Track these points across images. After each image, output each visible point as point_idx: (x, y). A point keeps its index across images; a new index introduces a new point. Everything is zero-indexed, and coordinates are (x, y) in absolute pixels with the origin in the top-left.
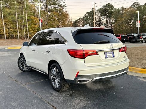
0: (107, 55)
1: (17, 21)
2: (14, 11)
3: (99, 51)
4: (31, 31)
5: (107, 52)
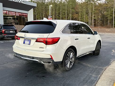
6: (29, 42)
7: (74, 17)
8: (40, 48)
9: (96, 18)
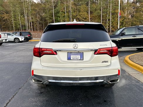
0: (71, 56)
1: (102, 15)
2: (99, 6)
3: (60, 51)
4: (114, 25)
5: (71, 53)
6: (79, 56)
7: (4, 17)
8: (103, 62)
9: (34, 20)
